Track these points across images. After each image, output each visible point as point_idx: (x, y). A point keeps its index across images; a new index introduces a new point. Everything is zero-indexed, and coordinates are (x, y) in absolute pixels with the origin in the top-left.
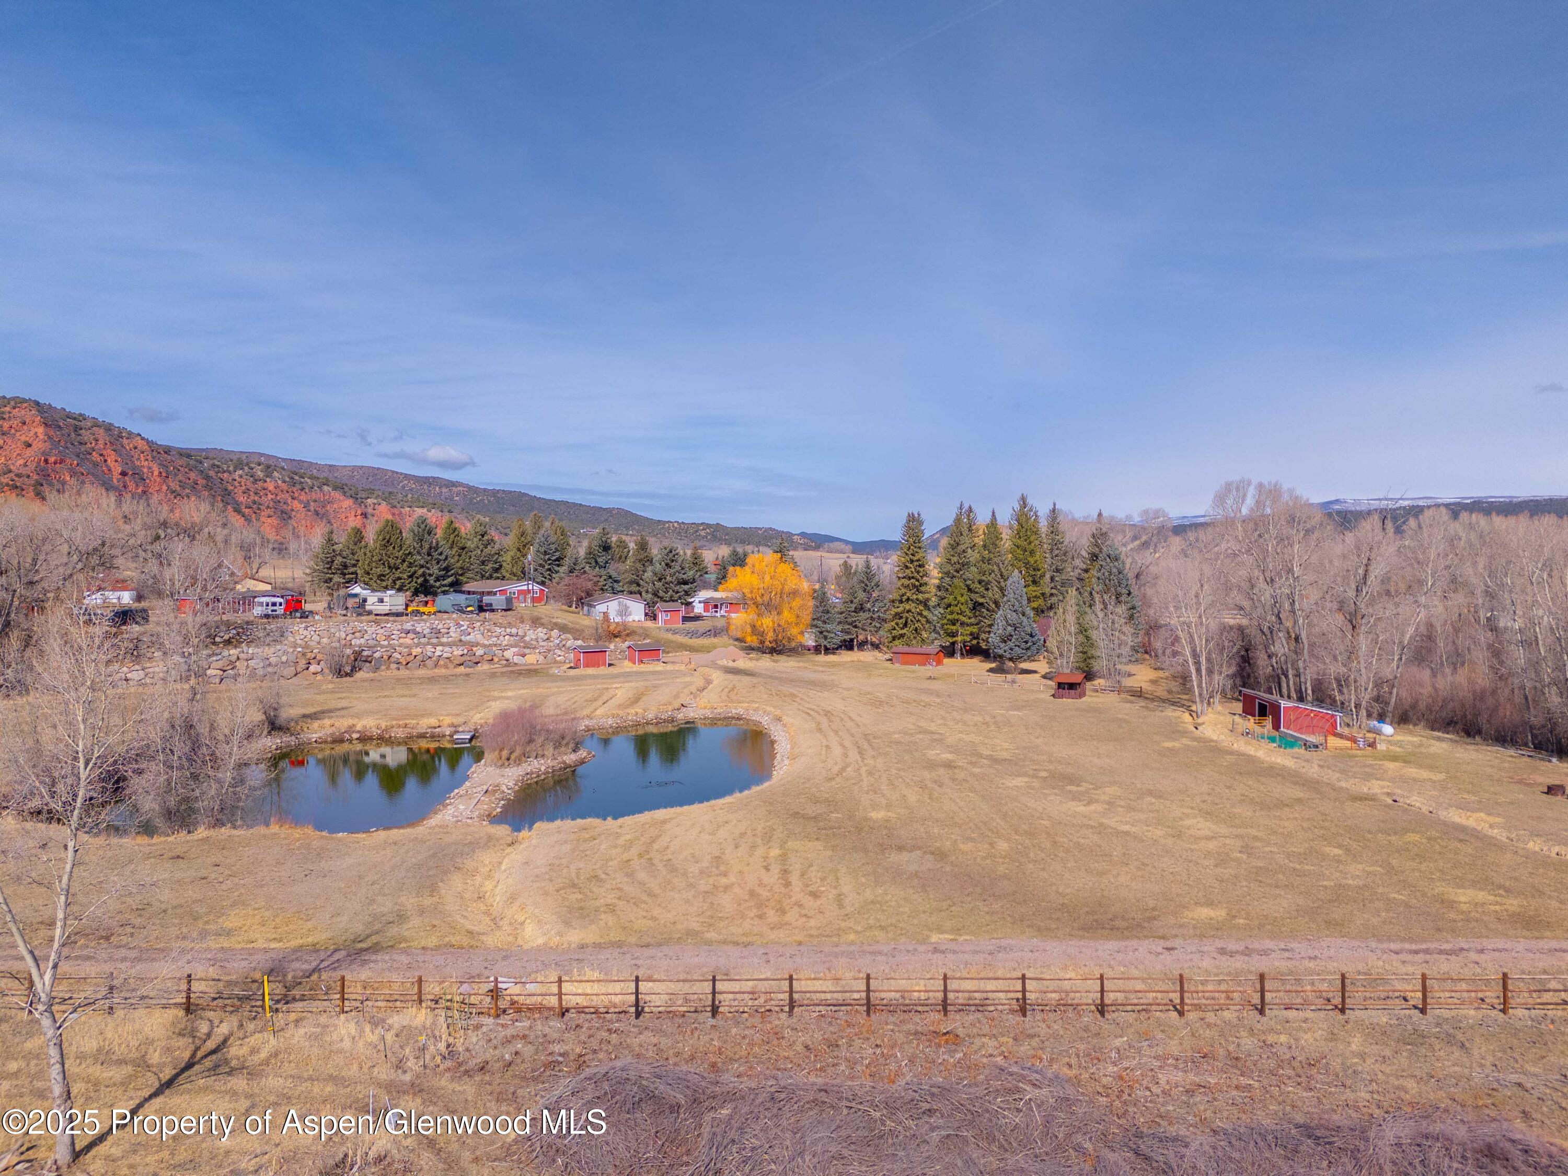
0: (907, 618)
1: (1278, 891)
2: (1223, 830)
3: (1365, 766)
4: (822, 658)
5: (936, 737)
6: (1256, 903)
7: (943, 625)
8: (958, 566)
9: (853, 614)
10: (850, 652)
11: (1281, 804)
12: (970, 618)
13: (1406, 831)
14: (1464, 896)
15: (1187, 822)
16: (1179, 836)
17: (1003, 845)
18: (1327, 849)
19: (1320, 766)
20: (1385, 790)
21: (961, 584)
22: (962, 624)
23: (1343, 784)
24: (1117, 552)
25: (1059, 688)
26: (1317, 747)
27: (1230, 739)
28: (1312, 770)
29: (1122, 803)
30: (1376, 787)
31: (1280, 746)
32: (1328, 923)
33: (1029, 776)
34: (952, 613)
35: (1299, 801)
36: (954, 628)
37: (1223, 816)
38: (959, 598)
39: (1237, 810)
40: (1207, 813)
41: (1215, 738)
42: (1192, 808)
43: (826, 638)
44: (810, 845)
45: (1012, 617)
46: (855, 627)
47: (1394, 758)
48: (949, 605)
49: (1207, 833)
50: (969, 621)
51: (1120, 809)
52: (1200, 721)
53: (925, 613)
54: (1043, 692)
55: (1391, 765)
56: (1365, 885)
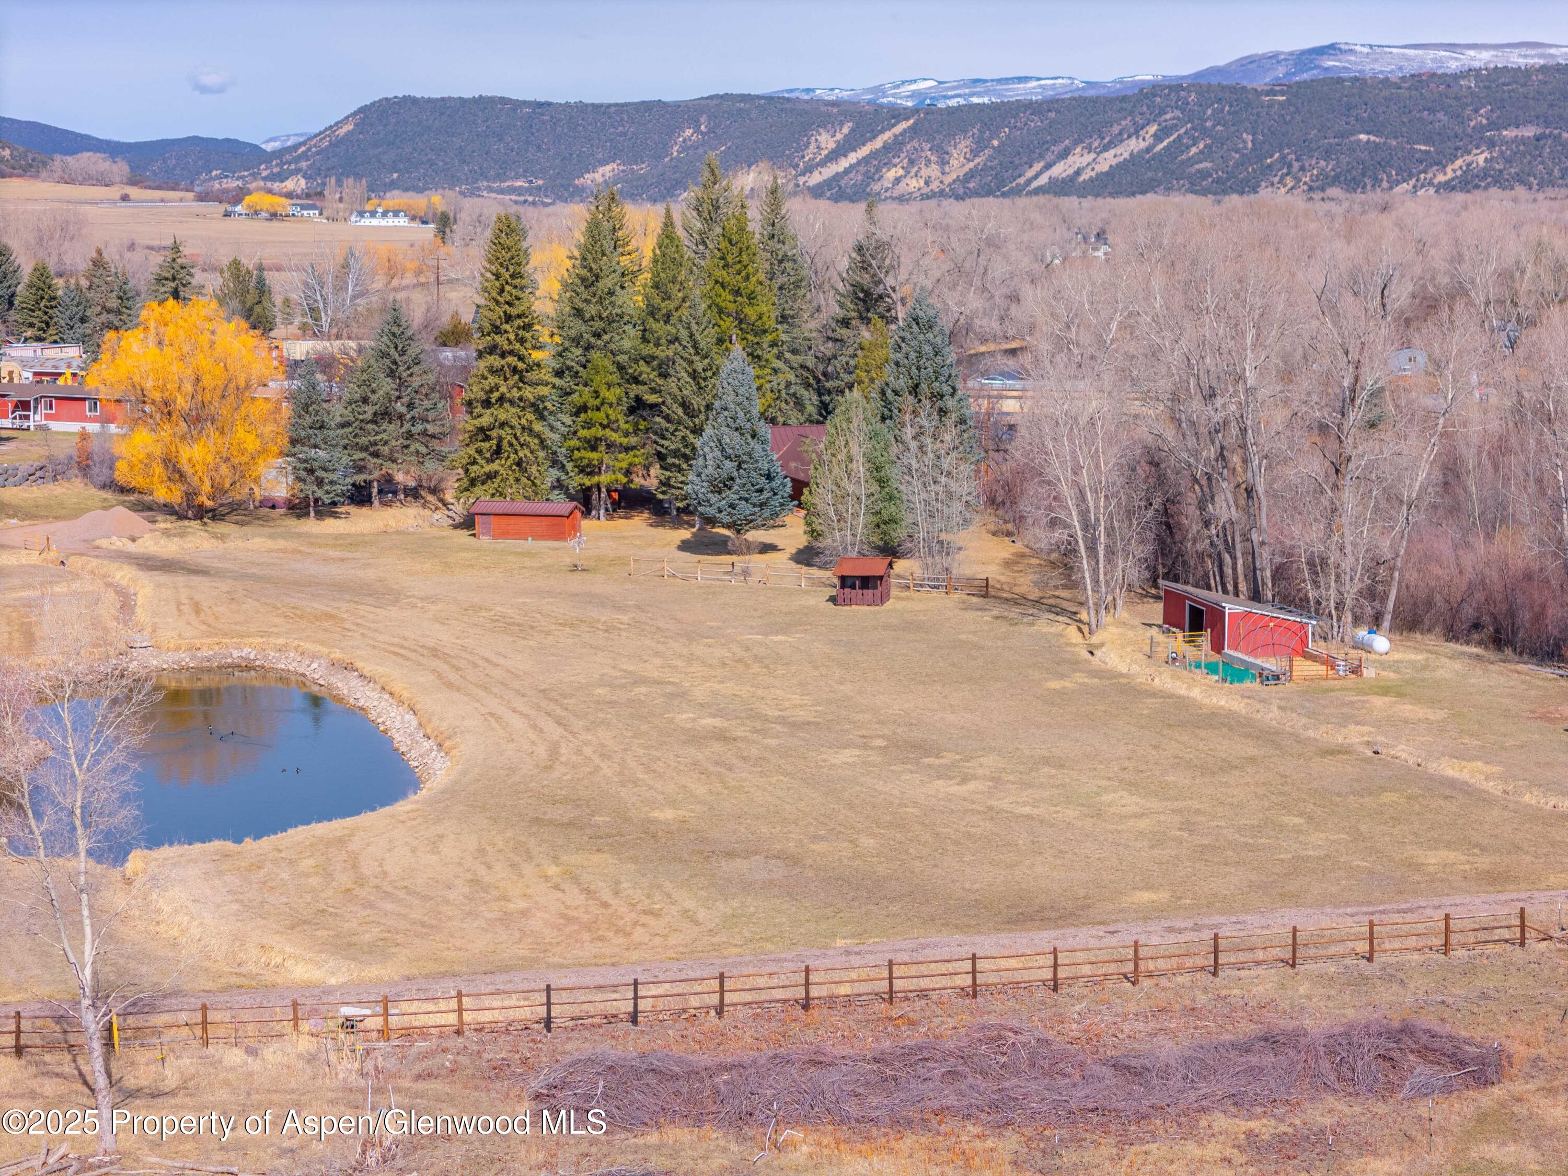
0: (500, 439)
1: (1227, 869)
2: (1156, 805)
3: (1343, 705)
4: (311, 526)
5: (669, 689)
6: (1203, 883)
7: (572, 450)
8: (599, 325)
9: (370, 427)
10: (365, 510)
11: (1228, 766)
12: (626, 435)
13: (1383, 789)
14: (1433, 859)
15: (1107, 798)
16: (1099, 815)
17: (867, 842)
18: (1286, 819)
19: (1280, 707)
20: (1366, 738)
21: (607, 362)
22: (610, 446)
23: (1311, 733)
24: (931, 313)
25: (843, 586)
26: (1277, 678)
27: (1148, 671)
28: (1271, 715)
29: (1011, 778)
30: (1354, 735)
31: (1224, 680)
32: (1282, 896)
33: (858, 746)
34: (588, 425)
35: (1252, 760)
36: (594, 455)
37: (1152, 786)
38: (604, 393)
39: (1170, 778)
40: (1131, 784)
41: (1124, 670)
42: (1109, 779)
43: (320, 482)
44: (596, 858)
45: (732, 440)
46: (376, 455)
47: (1384, 690)
48: (583, 408)
49: (1133, 809)
50: (625, 441)
51: (1009, 786)
52: (1095, 639)
53: (538, 427)
54: (806, 592)
55: (1378, 702)
56: (1327, 856)
